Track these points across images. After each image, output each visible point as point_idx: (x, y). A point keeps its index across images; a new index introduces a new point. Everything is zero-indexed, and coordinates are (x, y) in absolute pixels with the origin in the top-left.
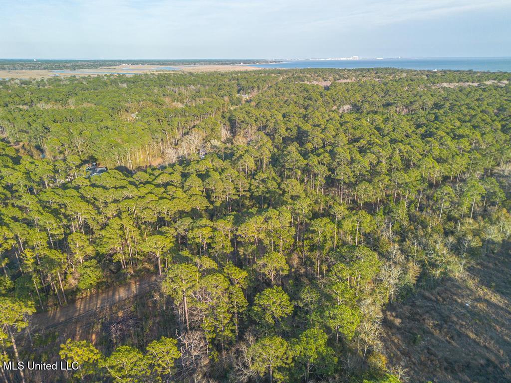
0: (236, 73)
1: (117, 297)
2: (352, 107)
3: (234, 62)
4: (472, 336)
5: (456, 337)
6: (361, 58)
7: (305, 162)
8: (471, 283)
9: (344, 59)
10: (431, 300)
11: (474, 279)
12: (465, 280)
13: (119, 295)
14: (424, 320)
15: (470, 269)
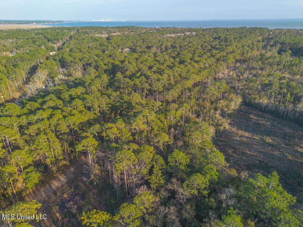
0: (38, 29)
1: (54, 187)
2: (130, 50)
3: (28, 22)
4: (249, 152)
5: (243, 155)
6: (113, 20)
7: (133, 82)
8: (234, 130)
9: (103, 20)
10: (223, 141)
11: (234, 128)
12: (231, 129)
13: (54, 185)
14: (227, 151)
15: (230, 124)
